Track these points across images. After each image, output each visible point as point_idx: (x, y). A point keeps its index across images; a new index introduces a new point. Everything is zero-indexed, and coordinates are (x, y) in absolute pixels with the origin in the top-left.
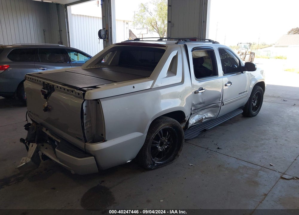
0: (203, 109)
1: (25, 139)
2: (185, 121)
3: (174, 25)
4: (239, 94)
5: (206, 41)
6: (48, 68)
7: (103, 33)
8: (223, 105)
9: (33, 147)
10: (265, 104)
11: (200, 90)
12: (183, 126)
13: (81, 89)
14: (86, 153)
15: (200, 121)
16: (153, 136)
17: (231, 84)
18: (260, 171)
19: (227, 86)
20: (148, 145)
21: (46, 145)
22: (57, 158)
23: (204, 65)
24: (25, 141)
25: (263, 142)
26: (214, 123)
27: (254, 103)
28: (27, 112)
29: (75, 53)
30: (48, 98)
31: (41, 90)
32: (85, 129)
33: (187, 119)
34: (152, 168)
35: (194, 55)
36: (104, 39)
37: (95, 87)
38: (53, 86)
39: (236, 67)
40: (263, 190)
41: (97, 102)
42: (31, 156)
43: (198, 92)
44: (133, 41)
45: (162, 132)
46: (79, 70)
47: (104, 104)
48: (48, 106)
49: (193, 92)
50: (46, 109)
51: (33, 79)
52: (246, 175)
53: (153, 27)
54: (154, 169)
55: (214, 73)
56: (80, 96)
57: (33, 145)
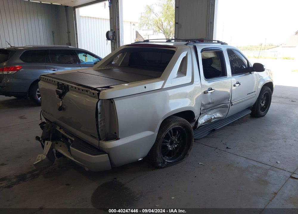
0: (211, 109)
1: (40, 137)
2: (195, 120)
3: (181, 27)
4: (248, 94)
5: (213, 42)
6: (58, 69)
7: (110, 34)
8: (232, 106)
9: (48, 145)
10: (273, 105)
11: (210, 90)
12: (192, 125)
13: (95, 89)
14: (100, 151)
15: (209, 121)
16: (164, 135)
17: (240, 85)
18: (269, 171)
19: (235, 86)
20: (159, 144)
21: (60, 143)
22: (71, 155)
23: (213, 66)
24: (41, 139)
25: (272, 142)
26: (223, 123)
27: (262, 103)
28: (41, 111)
29: (84, 54)
30: (62, 97)
31: (56, 90)
32: (99, 127)
33: (196, 118)
34: (163, 167)
35: (203, 55)
36: (111, 40)
37: (108, 87)
38: (68, 86)
39: (245, 68)
40: (272, 189)
41: (111, 101)
42: (47, 154)
43: (207, 93)
44: (142, 42)
45: (172, 131)
46: (91, 71)
47: (117, 103)
48: (62, 105)
49: (202, 92)
50: (61, 108)
51: (47, 79)
52: (255, 174)
53: (159, 28)
54: (164, 167)
55: (223, 74)
56: (94, 96)
57: (48, 143)
